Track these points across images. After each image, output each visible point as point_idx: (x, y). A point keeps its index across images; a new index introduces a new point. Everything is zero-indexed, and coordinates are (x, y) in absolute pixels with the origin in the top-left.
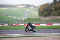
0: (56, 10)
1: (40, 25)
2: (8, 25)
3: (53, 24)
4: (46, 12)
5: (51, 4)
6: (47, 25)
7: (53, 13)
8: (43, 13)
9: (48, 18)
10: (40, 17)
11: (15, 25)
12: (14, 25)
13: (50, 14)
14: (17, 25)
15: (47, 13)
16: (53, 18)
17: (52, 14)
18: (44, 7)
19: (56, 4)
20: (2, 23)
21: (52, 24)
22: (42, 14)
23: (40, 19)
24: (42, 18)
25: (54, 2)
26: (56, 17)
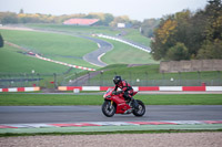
0: (216, 35)
1: (158, 89)
2: (41, 88)
3: (208, 88)
4: (179, 44)
5: (196, 16)
6: (184, 89)
7: (208, 47)
8: (170, 46)
9: (186, 66)
10: (158, 62)
11: (64, 88)
12: (61, 88)
13: (196, 53)
14: (76, 91)
15: (185, 48)
16: (205, 65)
17: (201, 51)
18: (172, 25)
19: (216, 16)
20: (18, 83)
21: (204, 90)
22: (166, 50)
23: (157, 70)
24: (165, 67)
25: (208, 8)
26: (216, 61)
